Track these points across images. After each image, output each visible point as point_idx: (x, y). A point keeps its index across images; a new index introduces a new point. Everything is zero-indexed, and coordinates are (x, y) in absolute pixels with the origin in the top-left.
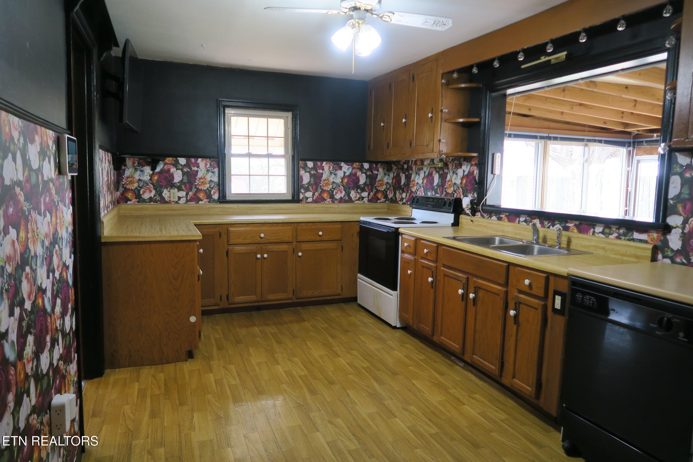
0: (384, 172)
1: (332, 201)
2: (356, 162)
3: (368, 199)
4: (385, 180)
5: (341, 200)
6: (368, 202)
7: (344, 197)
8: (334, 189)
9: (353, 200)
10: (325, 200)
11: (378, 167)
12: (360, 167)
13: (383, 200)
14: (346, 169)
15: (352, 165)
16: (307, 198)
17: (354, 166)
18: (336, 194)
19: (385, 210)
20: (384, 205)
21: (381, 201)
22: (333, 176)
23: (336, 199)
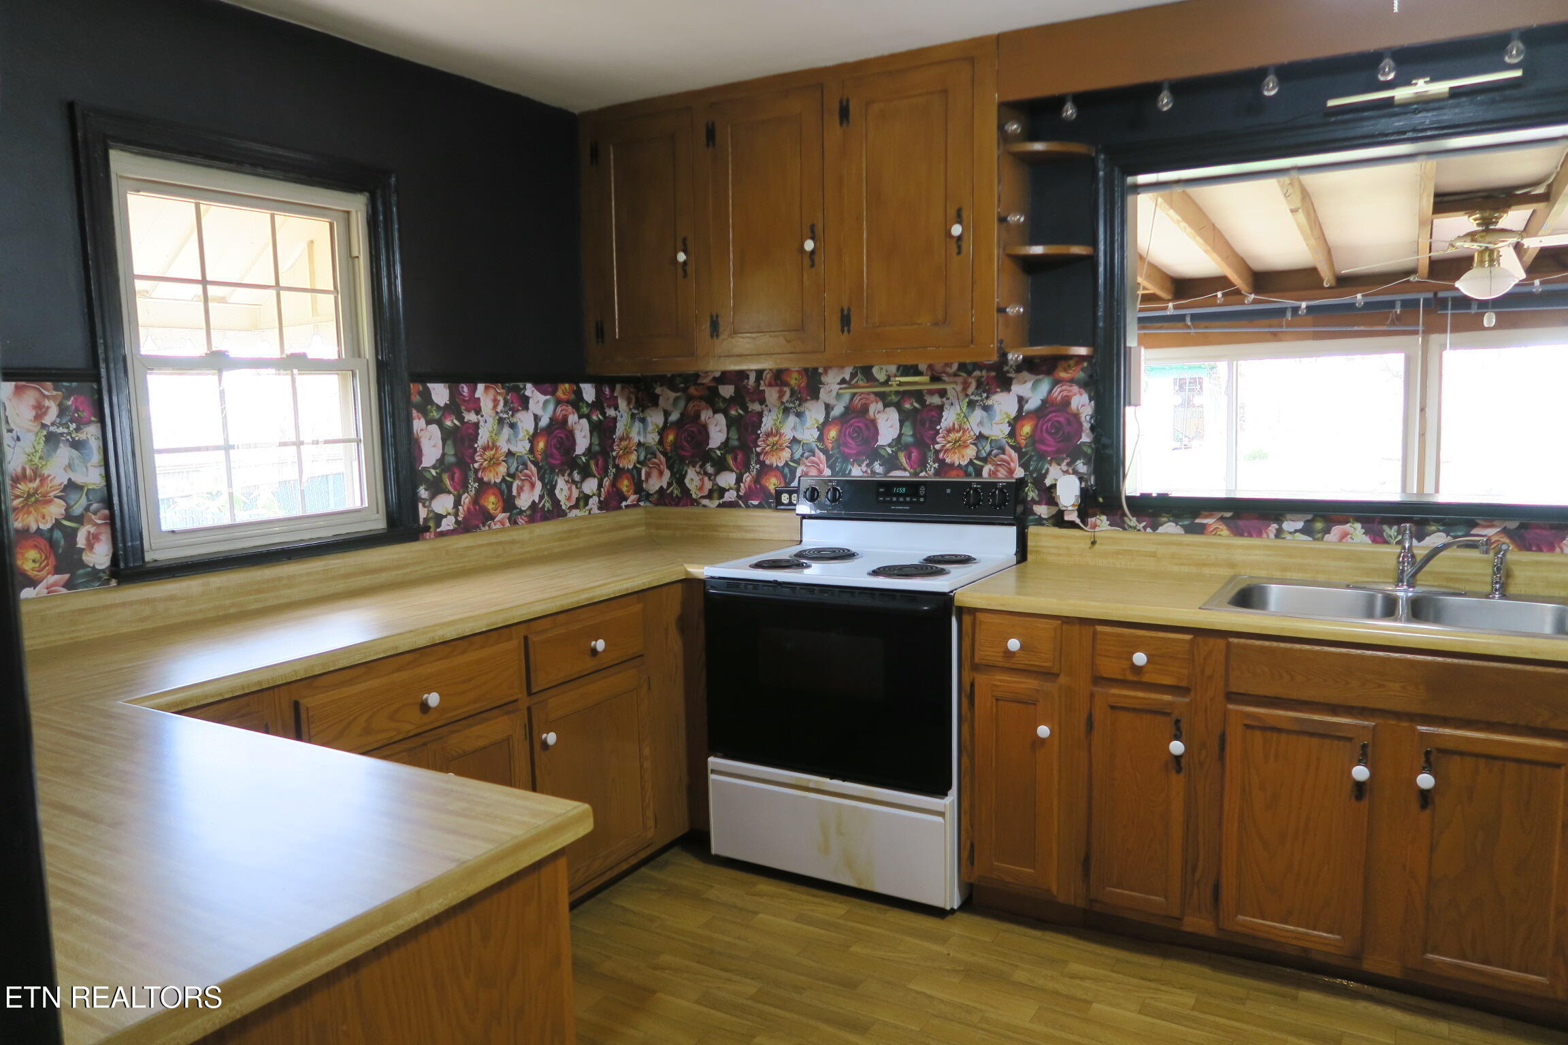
0: (630, 409)
1: (509, 519)
2: (564, 381)
3: (600, 502)
4: (636, 437)
5: (537, 514)
6: (599, 508)
7: (540, 501)
8: (513, 476)
9: (564, 507)
10: (492, 518)
11: (615, 395)
12: (573, 396)
13: (632, 498)
14: (541, 406)
15: (553, 393)
16: (439, 518)
17: (560, 394)
18: (519, 494)
19: (640, 531)
20: (637, 515)
21: (629, 502)
22: (506, 431)
23: (521, 512)
